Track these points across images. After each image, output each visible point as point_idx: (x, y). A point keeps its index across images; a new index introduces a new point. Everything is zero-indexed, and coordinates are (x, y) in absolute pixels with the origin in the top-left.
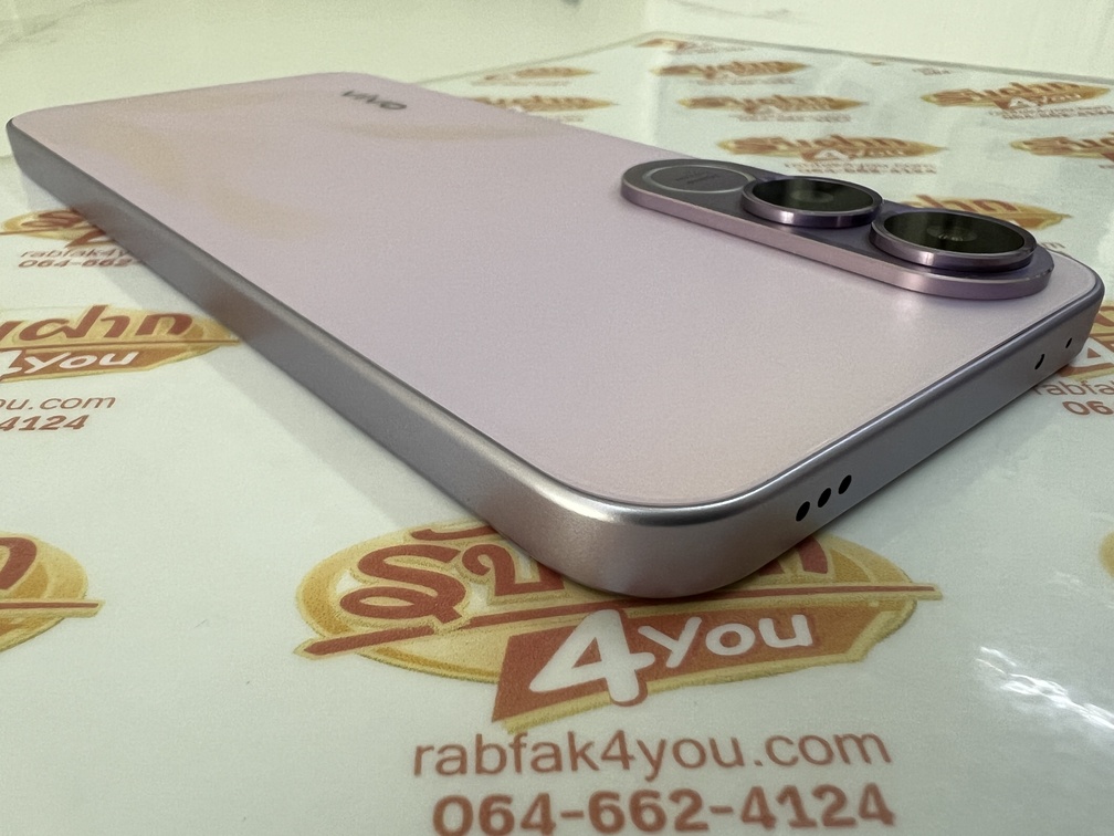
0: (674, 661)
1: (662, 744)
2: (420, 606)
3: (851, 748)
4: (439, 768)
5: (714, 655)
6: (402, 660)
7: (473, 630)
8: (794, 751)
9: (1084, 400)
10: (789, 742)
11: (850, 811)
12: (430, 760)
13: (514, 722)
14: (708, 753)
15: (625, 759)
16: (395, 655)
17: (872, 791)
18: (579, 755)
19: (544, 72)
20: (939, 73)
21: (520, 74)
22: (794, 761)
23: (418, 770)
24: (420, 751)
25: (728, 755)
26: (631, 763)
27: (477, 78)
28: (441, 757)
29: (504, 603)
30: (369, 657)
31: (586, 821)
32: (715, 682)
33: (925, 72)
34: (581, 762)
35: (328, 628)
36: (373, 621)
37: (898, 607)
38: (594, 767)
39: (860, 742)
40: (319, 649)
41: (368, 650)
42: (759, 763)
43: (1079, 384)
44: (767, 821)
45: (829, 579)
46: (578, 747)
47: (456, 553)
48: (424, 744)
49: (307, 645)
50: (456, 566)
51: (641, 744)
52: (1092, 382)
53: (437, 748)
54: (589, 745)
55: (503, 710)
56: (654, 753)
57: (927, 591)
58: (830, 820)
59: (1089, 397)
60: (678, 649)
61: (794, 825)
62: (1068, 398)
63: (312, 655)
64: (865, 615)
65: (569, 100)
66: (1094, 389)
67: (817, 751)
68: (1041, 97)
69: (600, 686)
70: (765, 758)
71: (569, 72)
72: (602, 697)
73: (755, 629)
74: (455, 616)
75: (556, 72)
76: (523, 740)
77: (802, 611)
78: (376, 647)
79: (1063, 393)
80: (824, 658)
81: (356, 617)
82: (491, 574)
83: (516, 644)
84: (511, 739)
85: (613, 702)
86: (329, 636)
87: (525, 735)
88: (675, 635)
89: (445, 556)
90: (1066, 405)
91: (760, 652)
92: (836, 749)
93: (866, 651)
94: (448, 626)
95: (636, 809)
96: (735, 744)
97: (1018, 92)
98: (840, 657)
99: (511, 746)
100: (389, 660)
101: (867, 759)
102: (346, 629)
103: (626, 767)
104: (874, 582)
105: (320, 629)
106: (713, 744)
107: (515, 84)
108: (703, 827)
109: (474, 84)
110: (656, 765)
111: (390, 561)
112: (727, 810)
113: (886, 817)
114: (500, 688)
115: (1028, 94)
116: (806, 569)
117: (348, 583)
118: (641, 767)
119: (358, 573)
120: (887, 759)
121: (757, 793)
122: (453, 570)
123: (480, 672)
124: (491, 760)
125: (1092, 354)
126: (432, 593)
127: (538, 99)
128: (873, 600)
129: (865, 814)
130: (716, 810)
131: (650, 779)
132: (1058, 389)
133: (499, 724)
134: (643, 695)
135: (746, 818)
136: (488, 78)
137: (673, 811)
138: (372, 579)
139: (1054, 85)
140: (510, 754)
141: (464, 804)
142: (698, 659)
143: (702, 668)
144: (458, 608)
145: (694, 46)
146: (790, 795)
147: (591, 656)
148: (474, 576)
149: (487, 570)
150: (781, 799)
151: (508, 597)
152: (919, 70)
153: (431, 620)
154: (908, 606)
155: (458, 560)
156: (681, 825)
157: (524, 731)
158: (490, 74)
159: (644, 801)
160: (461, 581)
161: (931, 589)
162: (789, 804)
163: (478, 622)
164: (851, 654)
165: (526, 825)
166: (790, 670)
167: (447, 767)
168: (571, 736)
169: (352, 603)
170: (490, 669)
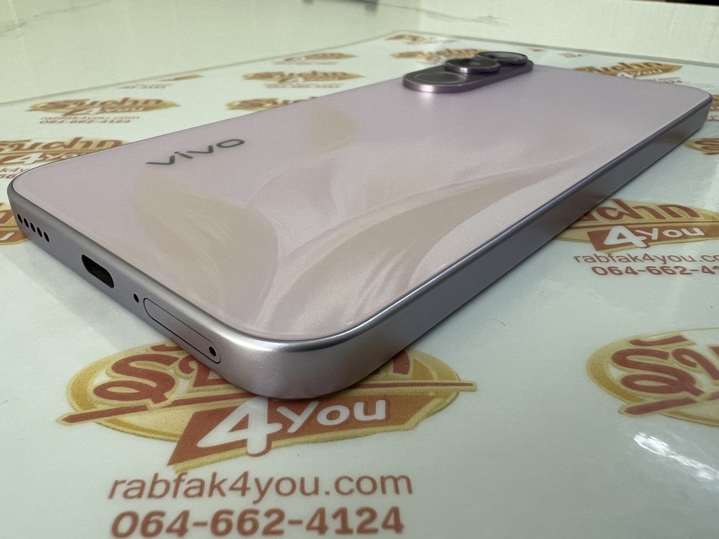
0: (293, 429)
1: (270, 481)
2: (144, 392)
3: (390, 484)
4: (126, 495)
5: (321, 425)
6: (122, 426)
7: (172, 408)
8: (353, 485)
9: (606, 266)
10: (351, 480)
11: (377, 524)
12: (122, 488)
13: (180, 466)
14: (298, 486)
15: (244, 490)
16: (119, 423)
17: (395, 511)
18: (216, 486)
19: (325, 56)
20: (575, 56)
21: (308, 57)
22: (351, 492)
23: (111, 495)
24: (117, 483)
25: (309, 487)
26: (247, 492)
27: (281, 60)
28: (129, 487)
29: (198, 391)
30: (102, 424)
31: (208, 528)
32: (315, 442)
33: (566, 56)
34: (216, 492)
35: (81, 405)
36: (110, 402)
37: (446, 396)
38: (223, 494)
39: (396, 480)
40: (72, 419)
41: (102, 420)
42: (327, 493)
43: (606, 256)
44: (322, 529)
45: (407, 378)
46: (216, 483)
47: (176, 359)
48: (120, 479)
49: (65, 417)
50: (174, 368)
51: (257, 481)
52: (615, 254)
53: (127, 482)
54: (223, 481)
55: (176, 458)
56: (263, 487)
57: (469, 386)
58: (362, 529)
59: (612, 264)
60: (298, 421)
61: (338, 532)
62: (598, 264)
63: (66, 423)
64: (424, 400)
65: (334, 74)
66: (615, 258)
67: (366, 486)
68: (637, 72)
69: (243, 443)
70: (333, 490)
71: (340, 56)
72: (242, 450)
73: (351, 409)
74: (165, 399)
75: (332, 56)
76: (183, 477)
77: (384, 397)
78: (108, 418)
79: (595, 261)
80: (390, 428)
81: (100, 399)
82: (194, 374)
83: (196, 417)
84: (176, 476)
85: (247, 454)
86: (81, 411)
87: (186, 474)
88: (299, 413)
89: (169, 361)
90: (594, 269)
91: (351, 423)
92: (379, 485)
93: (417, 424)
94: (158, 405)
95: (242, 520)
96: (317, 481)
97: (623, 69)
98: (401, 427)
99: (174, 481)
100: (114, 426)
101: (397, 491)
102: (93, 407)
103: (243, 494)
104: (436, 380)
105: (76, 407)
106: (302, 481)
107: (304, 63)
108: (280, 533)
109: (277, 63)
110: (262, 493)
111: (133, 364)
112: (299, 522)
113: (398, 527)
114: (178, 445)
115: (629, 70)
116: (395, 371)
117: (102, 378)
118: (253, 494)
119: (111, 372)
120: (410, 491)
121: (321, 512)
122: (171, 370)
123: (169, 435)
124: (159, 489)
125: (621, 236)
126: (153, 384)
127: (315, 73)
128: (431, 391)
129: (385, 526)
130: (292, 522)
131: (255, 502)
132: (592, 258)
133: (172, 467)
134: (268, 448)
135: (310, 527)
136: (287, 60)
137: (263, 522)
138: (119, 375)
139: (647, 64)
140: (173, 486)
141: (134, 516)
142: (310, 428)
143: (310, 433)
144: (167, 395)
145: (424, 39)
146: (342, 513)
147: (243, 425)
148: (183, 374)
149: (193, 370)
150: (335, 516)
151: (201, 388)
152: (563, 54)
153: (149, 402)
154: (453, 395)
155: (176, 365)
156: (267, 531)
157: (185, 471)
158: (289, 57)
159: (248, 516)
160: (174, 377)
161: (471, 385)
162: (339, 519)
163: (176, 403)
164: (407, 425)
165: (170, 530)
166: (366, 435)
167: (131, 493)
168: (214, 475)
169: (102, 391)
170: (176, 433)
